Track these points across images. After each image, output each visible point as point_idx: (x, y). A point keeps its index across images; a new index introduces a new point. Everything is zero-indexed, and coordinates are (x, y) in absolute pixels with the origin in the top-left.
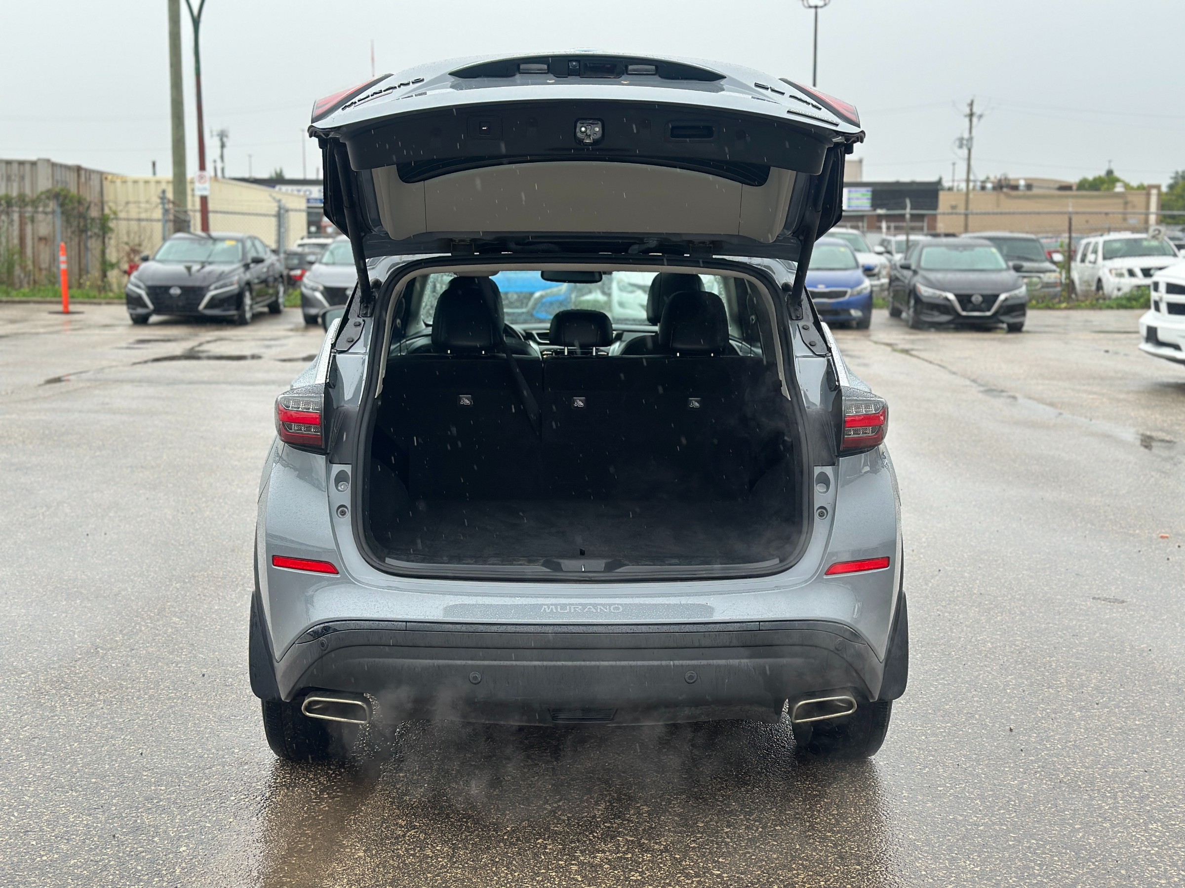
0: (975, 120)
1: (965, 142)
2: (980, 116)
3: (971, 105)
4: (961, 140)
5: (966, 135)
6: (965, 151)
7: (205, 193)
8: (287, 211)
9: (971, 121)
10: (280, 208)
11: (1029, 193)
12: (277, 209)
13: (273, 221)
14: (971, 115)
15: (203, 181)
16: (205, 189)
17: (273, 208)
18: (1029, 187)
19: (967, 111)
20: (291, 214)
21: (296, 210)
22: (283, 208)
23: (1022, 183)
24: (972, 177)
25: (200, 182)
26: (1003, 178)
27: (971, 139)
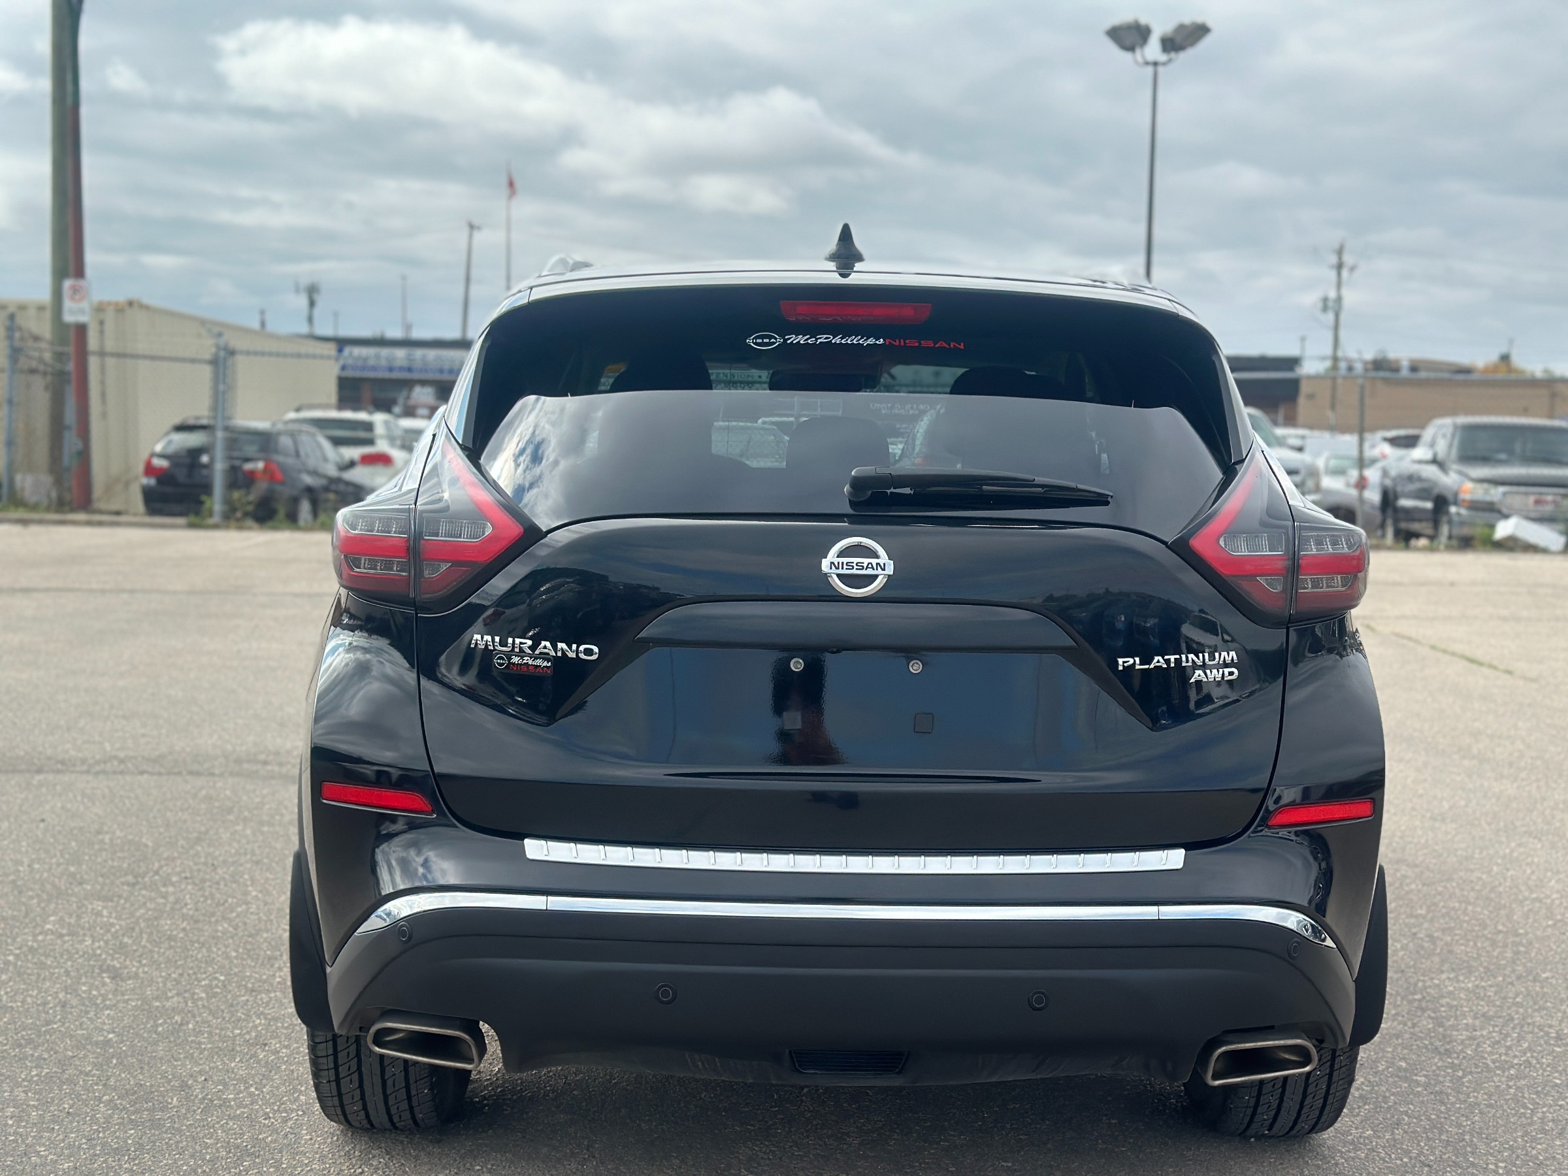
0: (1345, 273)
1: (1330, 304)
2: (1352, 269)
3: (1340, 252)
4: (1325, 300)
5: (1332, 294)
6: (1330, 316)
7: (83, 319)
8: (232, 353)
9: (1339, 274)
10: (218, 347)
11: (1415, 376)
12: (214, 350)
13: (207, 371)
14: (1339, 267)
15: (77, 297)
16: (82, 311)
17: (207, 348)
18: (1414, 368)
19: (1334, 259)
20: (239, 359)
21: (248, 353)
22: (226, 349)
23: (1405, 364)
24: (1340, 354)
25: (72, 299)
26: (1380, 357)
27: (1339, 299)
